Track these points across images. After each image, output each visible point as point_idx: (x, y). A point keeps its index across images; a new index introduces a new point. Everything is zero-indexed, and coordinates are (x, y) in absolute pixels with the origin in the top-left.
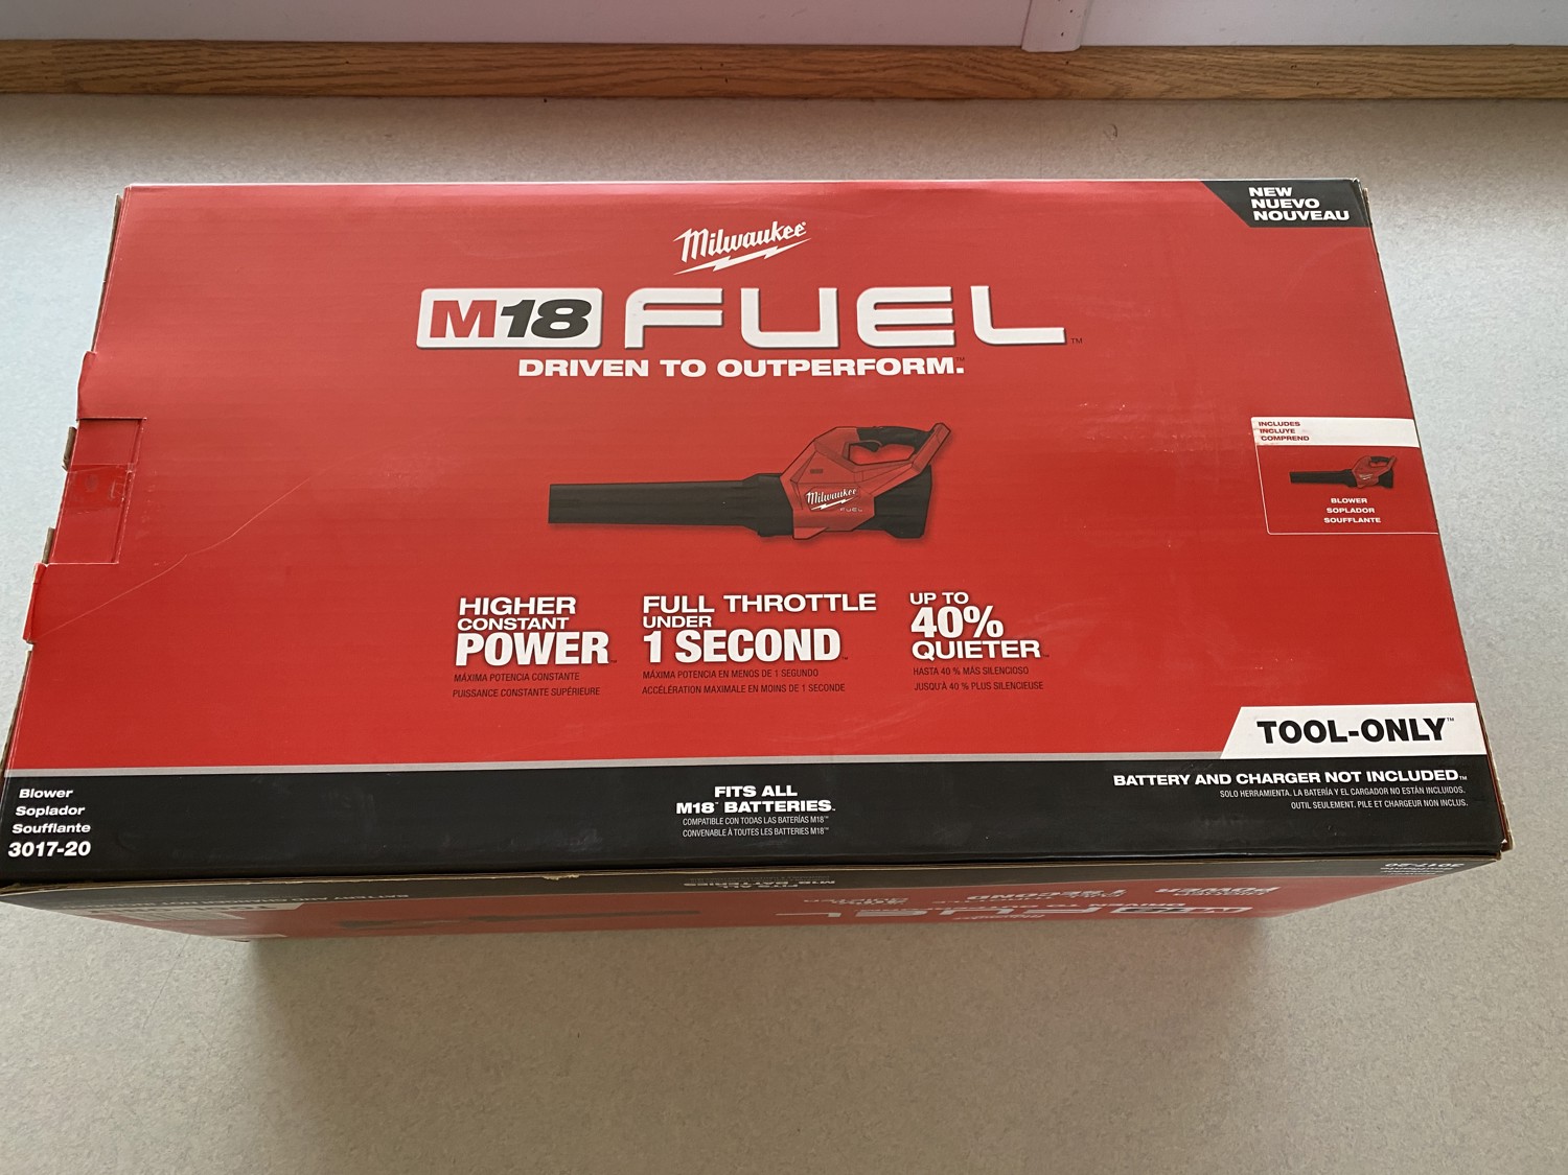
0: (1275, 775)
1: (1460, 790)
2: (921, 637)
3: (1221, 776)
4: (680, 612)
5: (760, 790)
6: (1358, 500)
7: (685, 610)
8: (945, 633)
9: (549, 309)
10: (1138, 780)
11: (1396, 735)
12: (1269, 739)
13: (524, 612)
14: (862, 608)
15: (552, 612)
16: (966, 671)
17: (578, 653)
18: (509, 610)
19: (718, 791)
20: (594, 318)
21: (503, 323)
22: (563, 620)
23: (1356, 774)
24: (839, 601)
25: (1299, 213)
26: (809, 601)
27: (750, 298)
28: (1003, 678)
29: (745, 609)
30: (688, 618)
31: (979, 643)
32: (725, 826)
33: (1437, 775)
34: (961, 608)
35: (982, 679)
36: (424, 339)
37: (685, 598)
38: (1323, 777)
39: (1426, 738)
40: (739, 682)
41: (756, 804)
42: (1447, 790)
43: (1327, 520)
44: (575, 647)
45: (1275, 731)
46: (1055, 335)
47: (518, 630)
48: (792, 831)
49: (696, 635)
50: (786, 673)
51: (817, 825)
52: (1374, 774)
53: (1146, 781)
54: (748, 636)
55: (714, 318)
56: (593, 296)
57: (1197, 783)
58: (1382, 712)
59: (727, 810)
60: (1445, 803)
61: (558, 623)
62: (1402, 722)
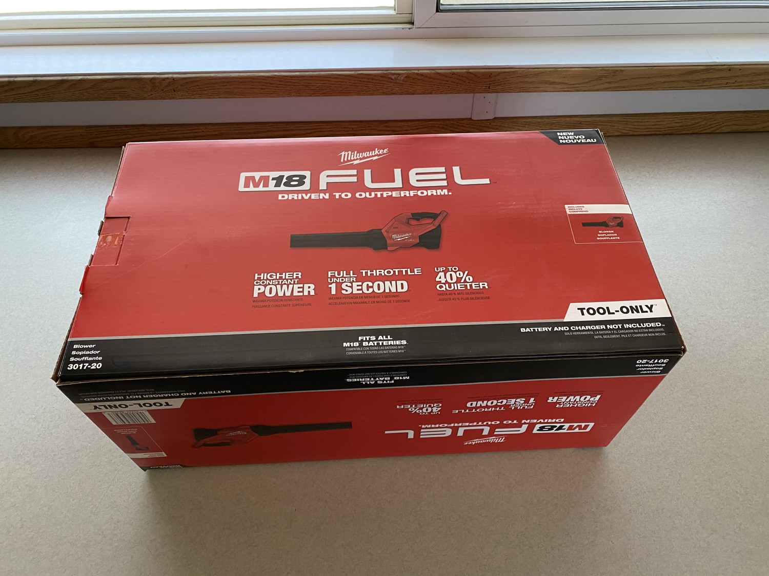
0: (586, 327)
1: (662, 329)
2: (440, 282)
3: (565, 328)
4: (343, 277)
5: (377, 338)
6: (610, 232)
7: (345, 276)
8: (449, 281)
9: (290, 178)
10: (530, 330)
11: (634, 311)
12: (583, 314)
13: (281, 278)
14: (416, 273)
15: (292, 278)
16: (458, 294)
17: (303, 292)
18: (275, 277)
19: (360, 338)
20: (307, 181)
21: (272, 183)
22: (296, 280)
23: (620, 325)
24: (406, 272)
25: (577, 140)
26: (394, 272)
27: (367, 173)
28: (473, 296)
29: (369, 275)
30: (346, 278)
31: (463, 284)
32: (363, 350)
33: (653, 325)
34: (456, 272)
35: (465, 296)
36: (241, 188)
37: (345, 272)
38: (606, 327)
39: (647, 312)
40: (367, 300)
41: (376, 343)
42: (657, 330)
43: (598, 238)
44: (301, 290)
45: (585, 311)
46: (487, 181)
47: (278, 284)
48: (390, 351)
49: (349, 284)
50: (386, 297)
51: (401, 349)
52: (627, 325)
53: (534, 330)
54: (370, 284)
55: (355, 179)
56: (307, 174)
57: (555, 330)
58: (628, 304)
59: (364, 345)
60: (657, 334)
61: (294, 281)
62: (636, 307)
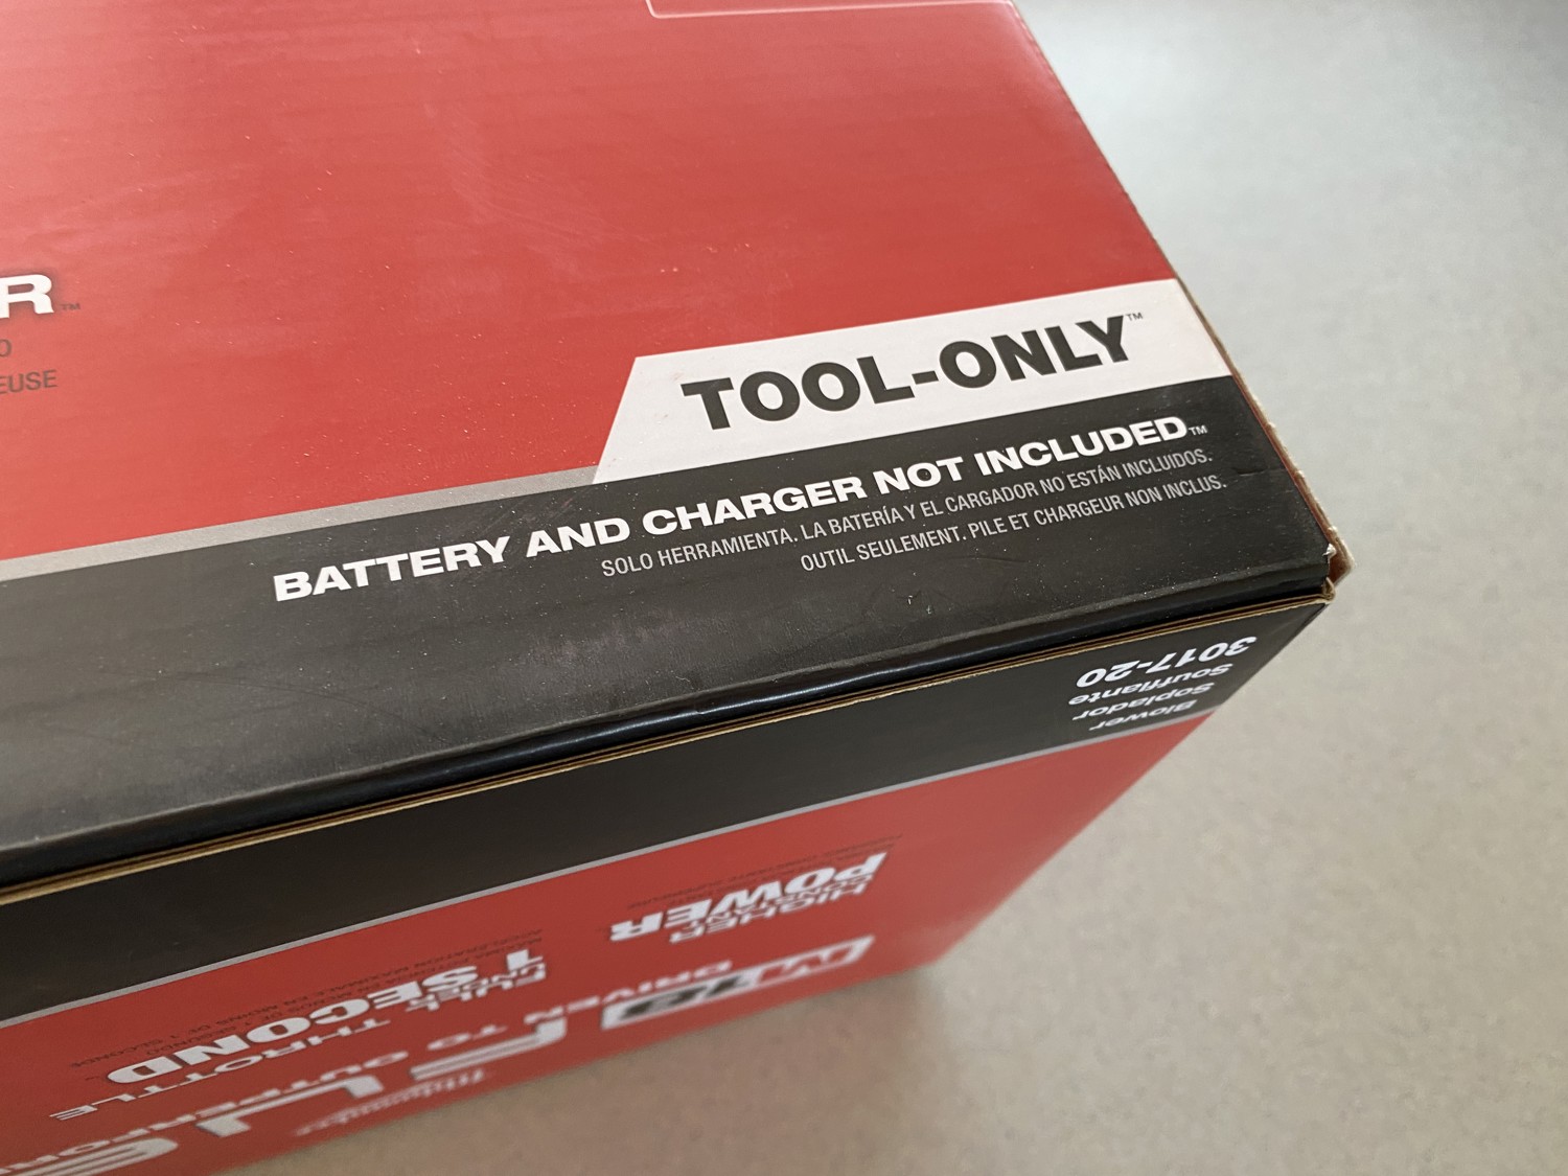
0: (746, 500)
1: (1198, 456)
3: (600, 525)
10: (350, 576)
11: (1024, 365)
12: (718, 419)
23: (951, 464)
33: (1139, 434)
38: (870, 485)
39: (1093, 360)
42: (1171, 462)
45: (731, 400)
52: (994, 455)
53: (378, 573)
57: (532, 551)
58: (983, 324)
60: (1175, 490)
62: (1031, 336)
